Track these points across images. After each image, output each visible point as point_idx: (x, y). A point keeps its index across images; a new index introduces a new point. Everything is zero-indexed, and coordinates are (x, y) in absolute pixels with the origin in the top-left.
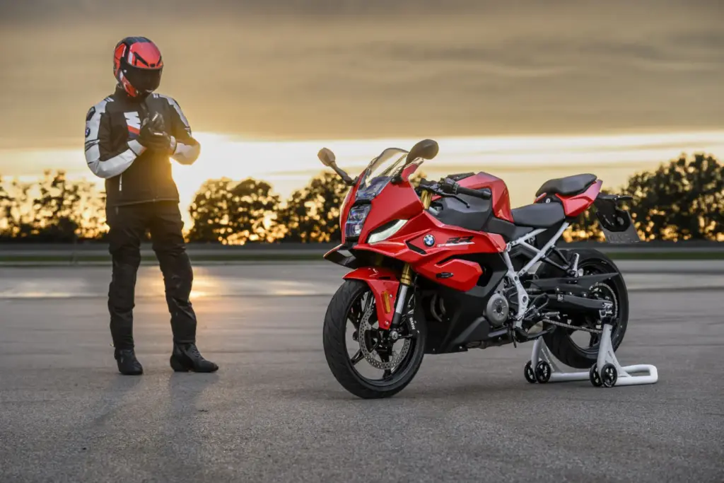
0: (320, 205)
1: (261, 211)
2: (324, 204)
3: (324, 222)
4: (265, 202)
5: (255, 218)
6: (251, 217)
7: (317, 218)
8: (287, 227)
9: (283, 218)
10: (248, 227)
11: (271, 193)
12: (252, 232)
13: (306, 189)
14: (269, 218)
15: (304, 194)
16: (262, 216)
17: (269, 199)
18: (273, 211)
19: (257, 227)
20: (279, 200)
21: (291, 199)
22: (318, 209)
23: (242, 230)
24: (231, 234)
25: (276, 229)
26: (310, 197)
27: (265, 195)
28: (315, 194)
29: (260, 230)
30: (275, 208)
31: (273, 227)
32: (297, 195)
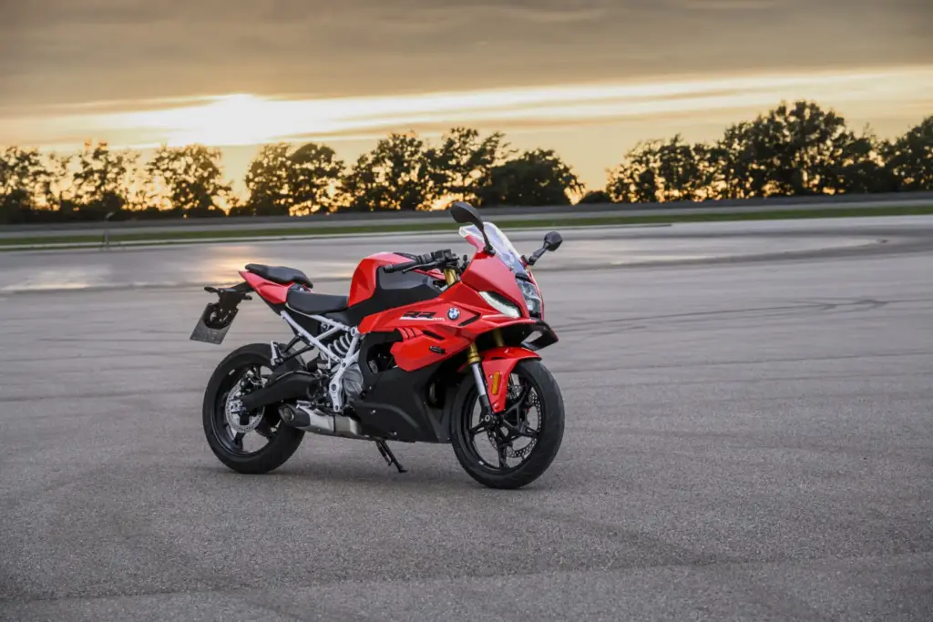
0: (389, 170)
1: (325, 179)
2: (393, 168)
3: (393, 189)
4: (328, 169)
5: (318, 187)
6: (313, 185)
7: (387, 184)
8: (353, 196)
9: (349, 185)
10: (311, 196)
11: (334, 159)
12: (315, 202)
13: (373, 153)
14: (332, 186)
15: (371, 158)
16: (326, 184)
17: (333, 165)
18: (338, 178)
19: (320, 196)
20: (344, 165)
21: (357, 164)
22: (387, 174)
23: (304, 200)
24: (292, 205)
25: (341, 198)
26: (378, 161)
27: (329, 161)
28: (383, 158)
29: (324, 199)
30: (339, 175)
31: (337, 195)
32: (362, 160)
